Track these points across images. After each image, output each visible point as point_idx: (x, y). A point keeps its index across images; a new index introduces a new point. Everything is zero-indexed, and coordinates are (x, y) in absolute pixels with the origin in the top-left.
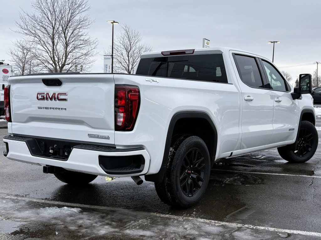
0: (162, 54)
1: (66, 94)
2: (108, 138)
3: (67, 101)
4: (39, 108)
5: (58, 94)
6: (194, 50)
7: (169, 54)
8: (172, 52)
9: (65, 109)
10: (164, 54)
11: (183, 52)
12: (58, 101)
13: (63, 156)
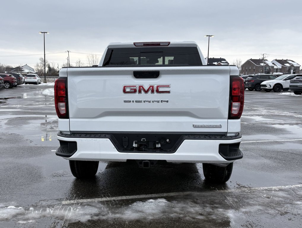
0: (135, 45)
1: (169, 86)
2: (220, 127)
3: (170, 93)
4: (125, 102)
5: (158, 87)
6: (170, 42)
7: (143, 45)
8: (145, 43)
9: (167, 101)
10: (136, 45)
11: (158, 44)
12: (155, 94)
13: (154, 149)
